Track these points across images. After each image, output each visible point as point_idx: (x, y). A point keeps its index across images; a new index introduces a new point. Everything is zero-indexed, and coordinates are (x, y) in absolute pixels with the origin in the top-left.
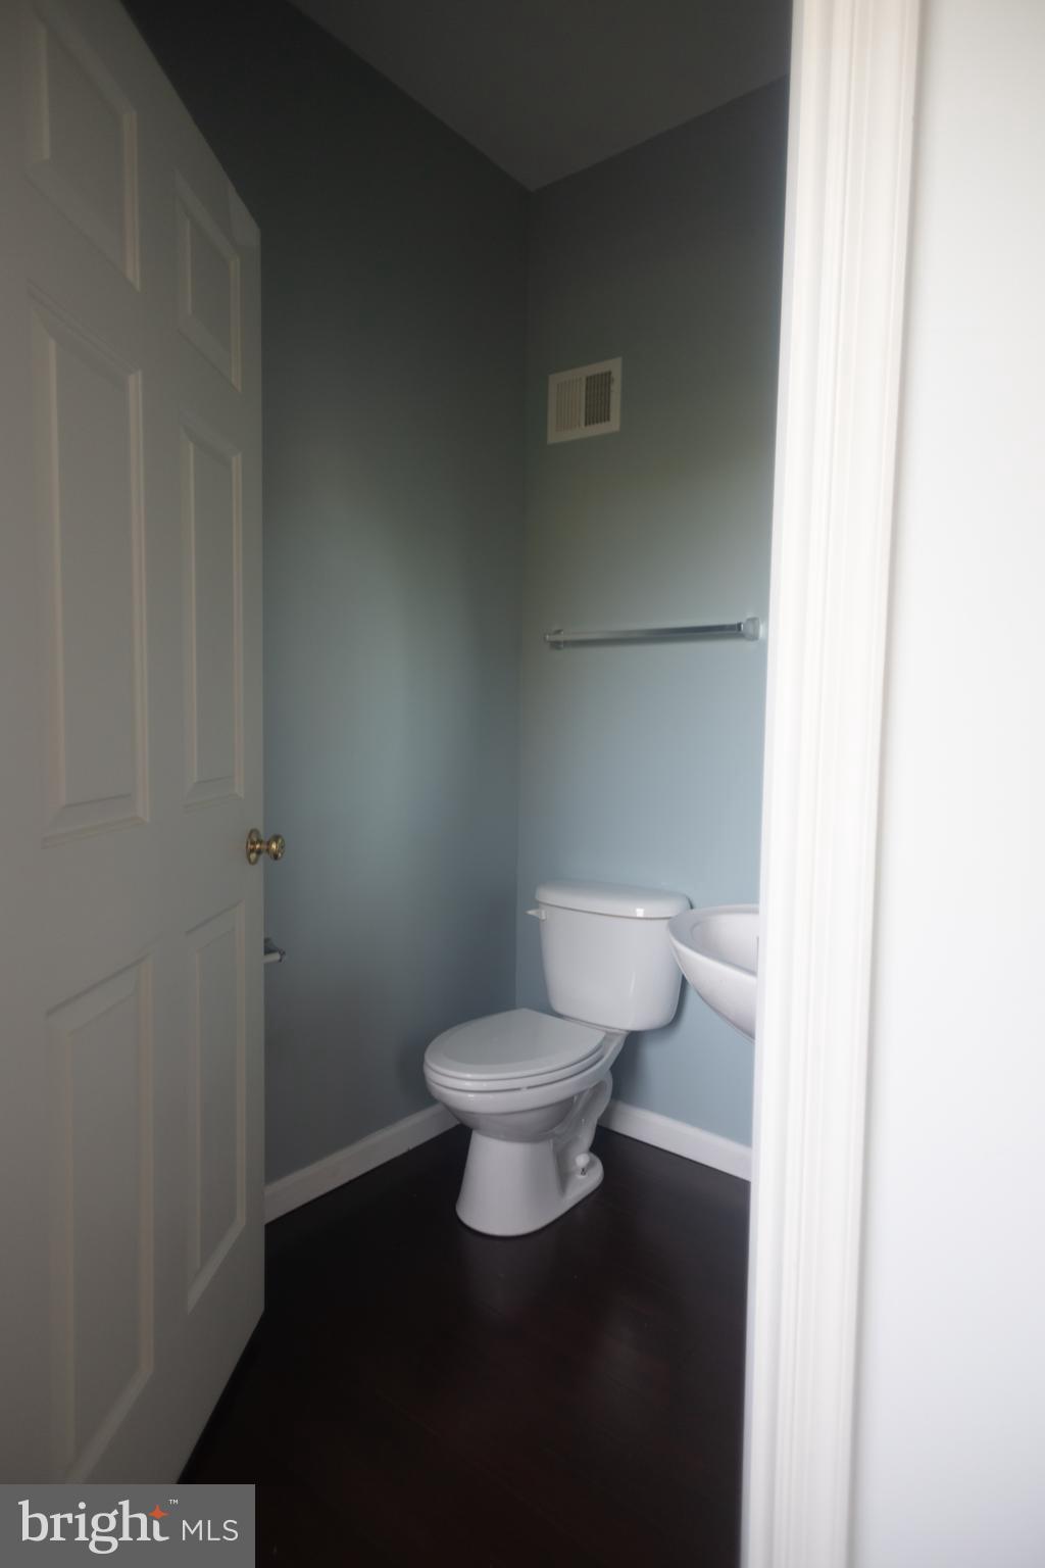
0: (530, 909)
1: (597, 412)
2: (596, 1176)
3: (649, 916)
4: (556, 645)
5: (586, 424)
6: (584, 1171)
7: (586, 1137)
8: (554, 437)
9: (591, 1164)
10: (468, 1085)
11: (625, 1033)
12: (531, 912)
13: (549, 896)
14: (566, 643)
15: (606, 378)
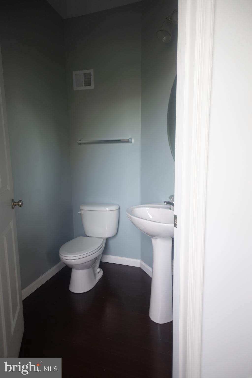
0: (79, 211)
1: (87, 83)
2: (101, 273)
3: (110, 210)
4: (80, 144)
5: (84, 86)
6: (99, 273)
7: (98, 265)
8: (76, 88)
9: (100, 271)
10: (73, 258)
11: (106, 238)
12: (79, 212)
13: (83, 208)
14: (82, 143)
15: (89, 75)
